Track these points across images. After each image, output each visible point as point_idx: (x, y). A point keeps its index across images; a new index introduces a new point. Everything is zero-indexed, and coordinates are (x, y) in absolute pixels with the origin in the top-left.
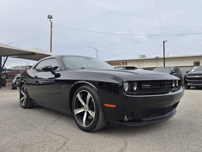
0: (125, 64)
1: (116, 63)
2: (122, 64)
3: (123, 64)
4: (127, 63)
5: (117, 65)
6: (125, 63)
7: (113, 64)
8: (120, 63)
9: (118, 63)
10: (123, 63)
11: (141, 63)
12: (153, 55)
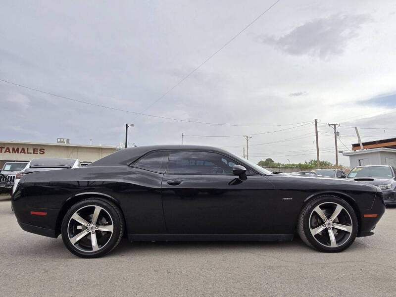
0: (39, 152)
1: (18, 149)
2: (32, 152)
3: (34, 151)
4: (44, 150)
5: (20, 152)
6: (40, 150)
7: (11, 151)
8: (28, 149)
9: (23, 149)
10: (34, 149)
11: (72, 152)
12: (91, 141)
